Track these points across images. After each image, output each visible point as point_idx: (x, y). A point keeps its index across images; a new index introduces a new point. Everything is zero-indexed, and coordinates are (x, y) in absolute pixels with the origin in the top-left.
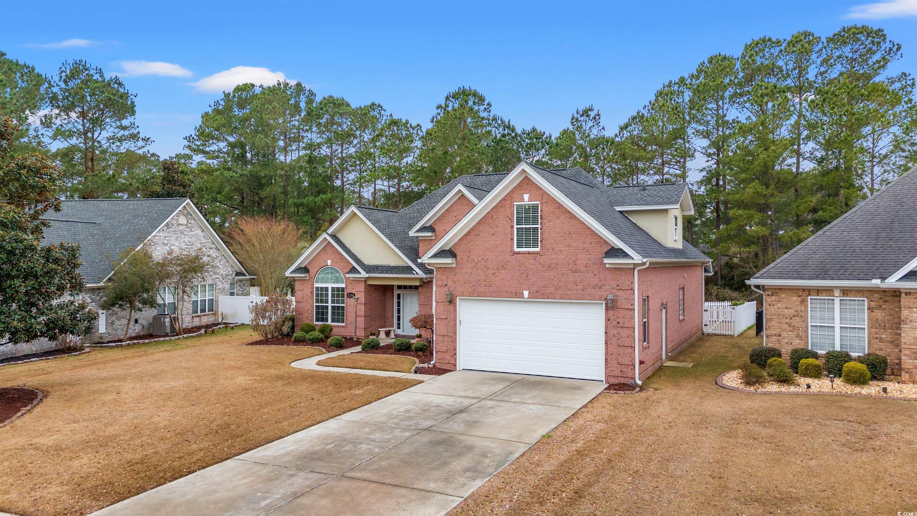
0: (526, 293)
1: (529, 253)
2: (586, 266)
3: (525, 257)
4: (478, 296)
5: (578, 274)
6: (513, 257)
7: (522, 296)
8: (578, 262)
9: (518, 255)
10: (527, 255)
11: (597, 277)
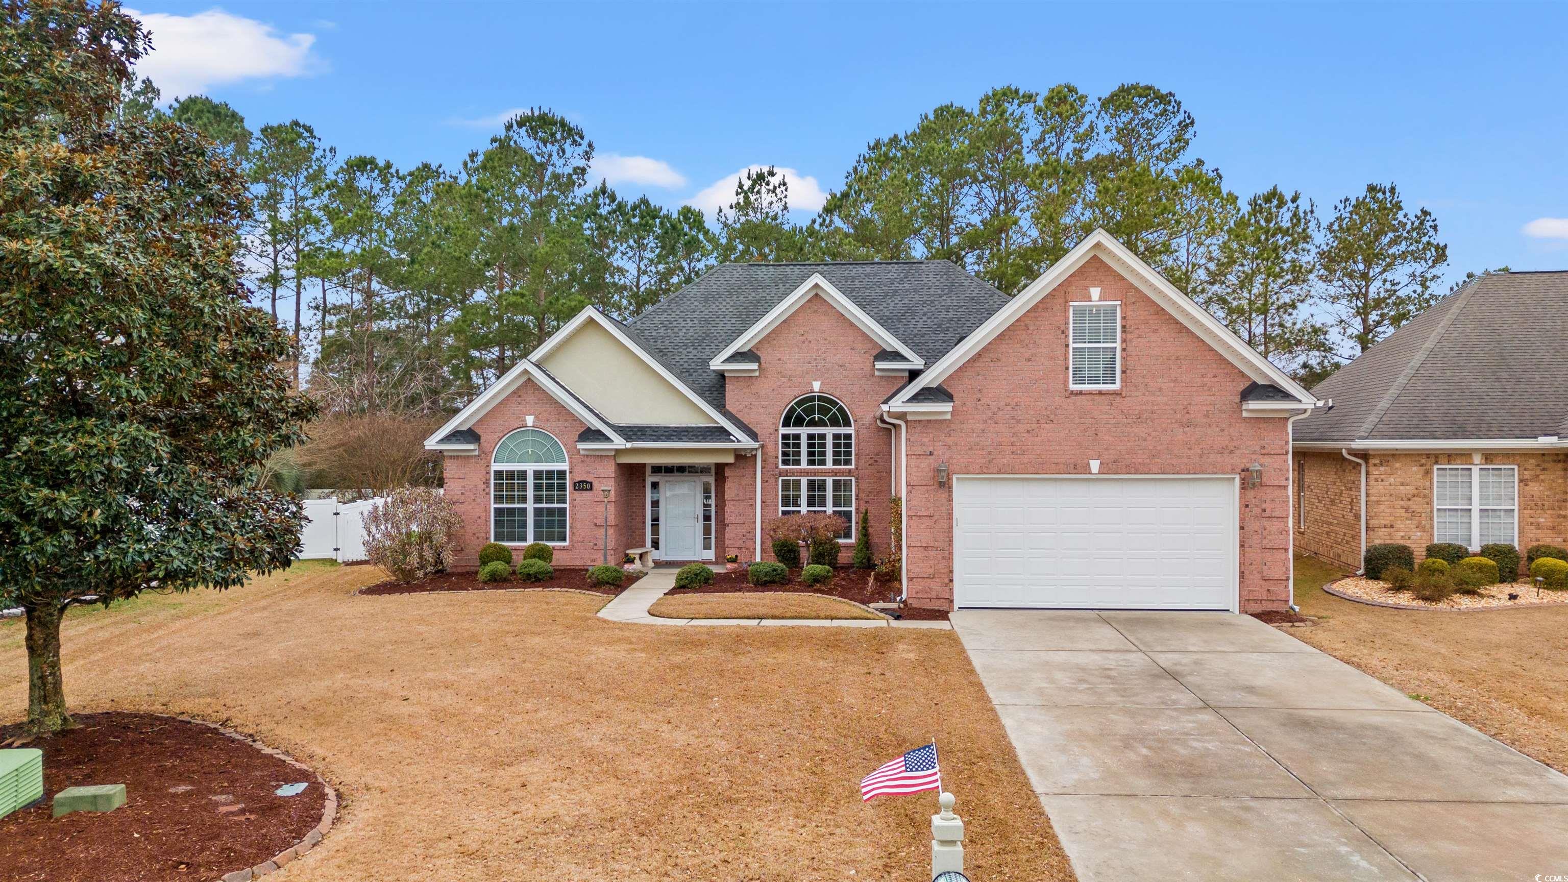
0: (1095, 465)
1: (1100, 393)
2: (1206, 416)
3: (1093, 400)
4: (999, 472)
5: (1192, 429)
6: (1068, 400)
7: (1087, 469)
8: (1192, 409)
9: (1080, 397)
10: (1096, 397)
11: (1226, 432)
